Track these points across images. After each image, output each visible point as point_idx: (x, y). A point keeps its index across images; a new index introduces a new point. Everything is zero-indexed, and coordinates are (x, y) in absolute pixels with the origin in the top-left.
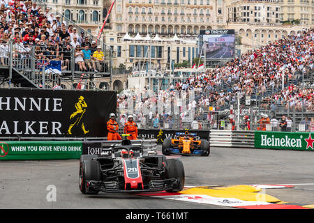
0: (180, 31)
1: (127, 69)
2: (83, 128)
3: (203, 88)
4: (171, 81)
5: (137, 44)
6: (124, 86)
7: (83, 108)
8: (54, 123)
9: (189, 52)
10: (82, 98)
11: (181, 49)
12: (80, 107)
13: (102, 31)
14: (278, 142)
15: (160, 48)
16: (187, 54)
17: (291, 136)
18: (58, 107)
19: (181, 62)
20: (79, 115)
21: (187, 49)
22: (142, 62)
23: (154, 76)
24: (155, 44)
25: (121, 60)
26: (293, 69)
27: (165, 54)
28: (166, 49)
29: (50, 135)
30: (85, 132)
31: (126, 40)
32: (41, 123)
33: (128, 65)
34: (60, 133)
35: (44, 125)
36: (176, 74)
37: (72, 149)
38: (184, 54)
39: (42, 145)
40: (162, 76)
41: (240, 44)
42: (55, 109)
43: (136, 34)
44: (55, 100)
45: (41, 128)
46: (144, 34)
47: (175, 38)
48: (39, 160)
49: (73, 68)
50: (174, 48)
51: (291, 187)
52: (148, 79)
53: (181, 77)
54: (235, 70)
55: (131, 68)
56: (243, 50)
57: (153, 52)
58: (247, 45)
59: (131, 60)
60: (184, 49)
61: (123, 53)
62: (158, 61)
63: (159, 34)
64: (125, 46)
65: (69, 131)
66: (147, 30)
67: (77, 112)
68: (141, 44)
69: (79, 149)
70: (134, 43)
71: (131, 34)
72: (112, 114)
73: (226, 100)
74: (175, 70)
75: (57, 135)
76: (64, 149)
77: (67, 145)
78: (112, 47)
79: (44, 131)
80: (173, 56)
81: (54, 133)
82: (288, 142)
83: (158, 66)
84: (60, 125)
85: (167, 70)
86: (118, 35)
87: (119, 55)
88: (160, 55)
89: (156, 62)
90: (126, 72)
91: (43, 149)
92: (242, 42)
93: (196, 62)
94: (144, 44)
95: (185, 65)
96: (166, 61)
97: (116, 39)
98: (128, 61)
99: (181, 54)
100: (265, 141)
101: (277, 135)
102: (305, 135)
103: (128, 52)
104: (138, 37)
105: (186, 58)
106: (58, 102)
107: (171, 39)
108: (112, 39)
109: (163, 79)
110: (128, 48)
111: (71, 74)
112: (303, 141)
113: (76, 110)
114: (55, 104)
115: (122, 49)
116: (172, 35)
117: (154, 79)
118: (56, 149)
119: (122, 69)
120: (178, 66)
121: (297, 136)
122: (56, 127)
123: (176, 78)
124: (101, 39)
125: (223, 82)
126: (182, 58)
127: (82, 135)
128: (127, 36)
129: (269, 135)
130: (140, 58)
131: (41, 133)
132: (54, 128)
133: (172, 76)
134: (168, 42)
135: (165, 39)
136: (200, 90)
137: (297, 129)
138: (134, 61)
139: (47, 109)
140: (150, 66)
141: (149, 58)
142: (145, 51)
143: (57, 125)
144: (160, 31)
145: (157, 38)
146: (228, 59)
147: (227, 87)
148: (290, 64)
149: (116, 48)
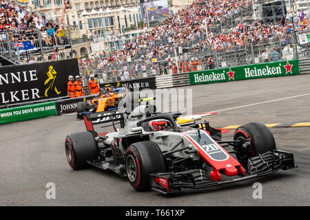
0: (125, 3)
1: (89, 38)
2: (56, 90)
3: (148, 44)
4: (124, 42)
5: (93, 17)
6: (88, 51)
7: (54, 75)
8: (33, 90)
9: (134, 17)
10: (51, 67)
11: (128, 17)
12: (51, 74)
13: (64, 10)
14: (207, 78)
15: (112, 18)
16: (132, 19)
17: (216, 72)
18: (34, 77)
19: (129, 26)
20: (51, 81)
21: (132, 16)
22: (99, 31)
23: (110, 40)
24: (107, 16)
25: (83, 32)
26: (212, 20)
27: (116, 22)
28: (116, 18)
29: (31, 100)
30: (58, 93)
31: (84, 16)
32: (23, 91)
33: (89, 35)
34: (39, 97)
35: (25, 93)
36: (127, 36)
37: (48, 108)
38: (131, 20)
39: (24, 109)
40: (116, 39)
41: (172, 6)
42: (32, 79)
43: (91, 10)
44: (31, 72)
45: (23, 95)
46: (97, 9)
47: (122, 8)
48: (24, 121)
49: (41, 45)
50: (122, 16)
51: (214, 114)
52: (105, 43)
53: (131, 37)
54: (170, 26)
55: (91, 36)
56: (175, 10)
57: (106, 22)
58: (177, 6)
59: (91, 30)
60: (130, 16)
61: (83, 26)
62: (112, 28)
63: (109, 7)
64: (84, 20)
65: (46, 94)
66: (99, 5)
67: (50, 79)
68: (96, 17)
69: (54, 107)
70: (91, 17)
71: (88, 10)
72: (77, 76)
73: (166, 51)
74: (126, 34)
75: (37, 99)
76: (42, 109)
77: (44, 106)
78: (74, 23)
79: (26, 97)
80: (123, 23)
81: (34, 97)
82: (215, 77)
83: (112, 32)
84: (38, 91)
85: (119, 34)
86: (77, 12)
87: (81, 28)
88: (112, 24)
89: (110, 29)
90: (88, 40)
91: (25, 112)
92: (173, 4)
93: (141, 25)
94: (99, 17)
95: (133, 28)
96: (118, 28)
97: (76, 16)
98: (89, 31)
99: (128, 20)
100: (197, 79)
101: (206, 73)
102: (227, 70)
103: (87, 24)
104: (94, 12)
105: (133, 23)
106: (33, 73)
107: (118, 10)
108: (73, 16)
109: (117, 42)
110: (87, 21)
111: (40, 50)
112: (226, 74)
113: (48, 78)
114: (32, 76)
115: (82, 23)
116: (119, 6)
117: (111, 42)
118: (35, 110)
119: (85, 38)
120: (127, 30)
121: (220, 71)
122: (35, 92)
123: (127, 39)
124: (65, 17)
125: (162, 37)
126: (129, 24)
127: (56, 95)
128: (85, 12)
129: (200, 74)
130: (98, 28)
131: (24, 99)
132: (33, 94)
133: (124, 38)
134: (117, 12)
135: (114, 10)
136: (145, 46)
137: (221, 66)
138: (93, 31)
139: (26, 80)
140: (106, 33)
141: (105, 26)
142: (100, 22)
143: (35, 91)
144: (109, 5)
145: (108, 10)
146: (164, 19)
147: (164, 41)
148: (210, 17)
149: (77, 23)
